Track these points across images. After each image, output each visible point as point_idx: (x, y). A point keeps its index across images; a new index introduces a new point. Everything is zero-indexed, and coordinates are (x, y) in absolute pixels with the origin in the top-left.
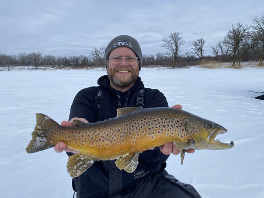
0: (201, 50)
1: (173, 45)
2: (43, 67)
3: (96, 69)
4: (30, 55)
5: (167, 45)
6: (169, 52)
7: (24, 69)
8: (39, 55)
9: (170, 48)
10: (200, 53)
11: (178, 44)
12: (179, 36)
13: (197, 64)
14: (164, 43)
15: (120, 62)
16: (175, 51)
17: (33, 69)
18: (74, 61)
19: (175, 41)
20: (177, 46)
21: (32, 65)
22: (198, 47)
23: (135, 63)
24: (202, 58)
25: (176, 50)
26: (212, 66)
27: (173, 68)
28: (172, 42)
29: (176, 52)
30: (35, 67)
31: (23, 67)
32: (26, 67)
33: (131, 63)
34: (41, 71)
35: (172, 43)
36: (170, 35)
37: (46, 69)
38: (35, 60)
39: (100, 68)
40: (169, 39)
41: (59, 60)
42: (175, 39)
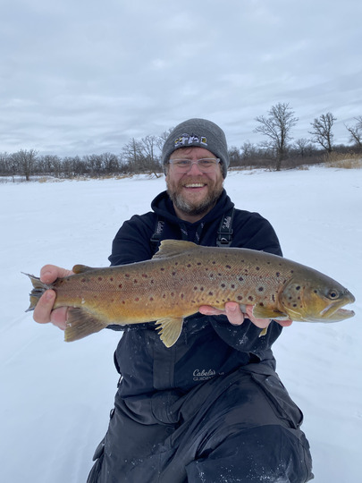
0: (327, 134)
1: (276, 127)
2: (39, 177)
3: (135, 177)
4: (14, 155)
5: (266, 128)
6: (269, 140)
7: (7, 181)
8: (31, 156)
9: (271, 134)
10: (326, 141)
11: (286, 126)
12: (287, 111)
13: (322, 161)
14: (259, 124)
15: (188, 169)
16: (280, 139)
17: (22, 181)
18: (92, 163)
19: (280, 121)
20: (283, 130)
21: (20, 173)
22: (322, 129)
23: (215, 170)
24: (330, 150)
25: (283, 136)
26: (350, 164)
27: (278, 170)
28: (274, 121)
29: (283, 140)
30: (25, 177)
31: (5, 178)
32: (10, 178)
33: (208, 170)
34: (37, 184)
35: (274, 125)
36: (270, 109)
37: (44, 181)
38: (25, 165)
39: (142, 176)
40: (268, 117)
41: (67, 163)
42: (281, 117)
